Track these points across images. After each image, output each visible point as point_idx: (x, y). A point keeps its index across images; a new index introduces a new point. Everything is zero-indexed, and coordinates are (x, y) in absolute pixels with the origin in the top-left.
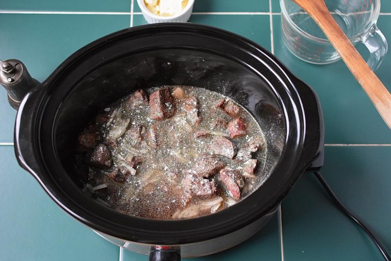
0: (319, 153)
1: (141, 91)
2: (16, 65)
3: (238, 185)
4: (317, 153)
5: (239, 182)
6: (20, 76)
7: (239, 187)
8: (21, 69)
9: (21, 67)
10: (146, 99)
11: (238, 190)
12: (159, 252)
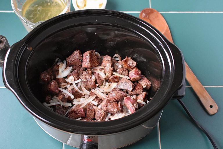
0: (182, 86)
1: (78, 51)
2: (2, 38)
3: (134, 106)
4: (180, 86)
5: (135, 105)
6: (4, 45)
7: (135, 108)
8: (4, 41)
9: (4, 39)
10: (81, 56)
11: (134, 109)
12: (85, 144)
